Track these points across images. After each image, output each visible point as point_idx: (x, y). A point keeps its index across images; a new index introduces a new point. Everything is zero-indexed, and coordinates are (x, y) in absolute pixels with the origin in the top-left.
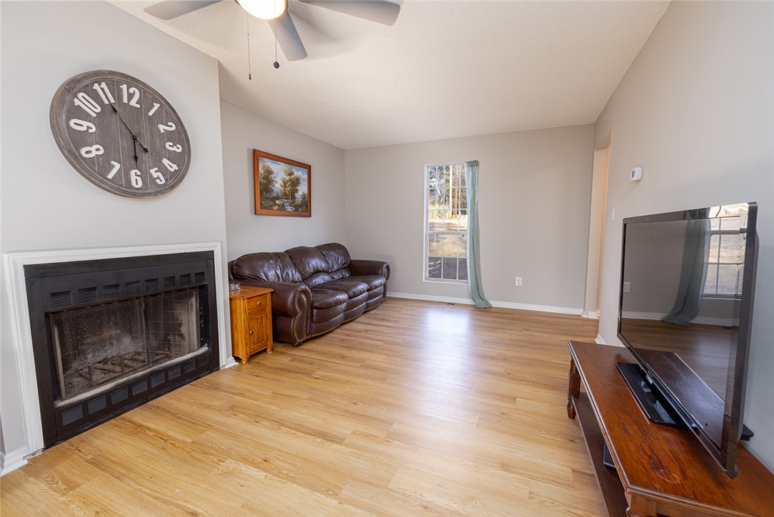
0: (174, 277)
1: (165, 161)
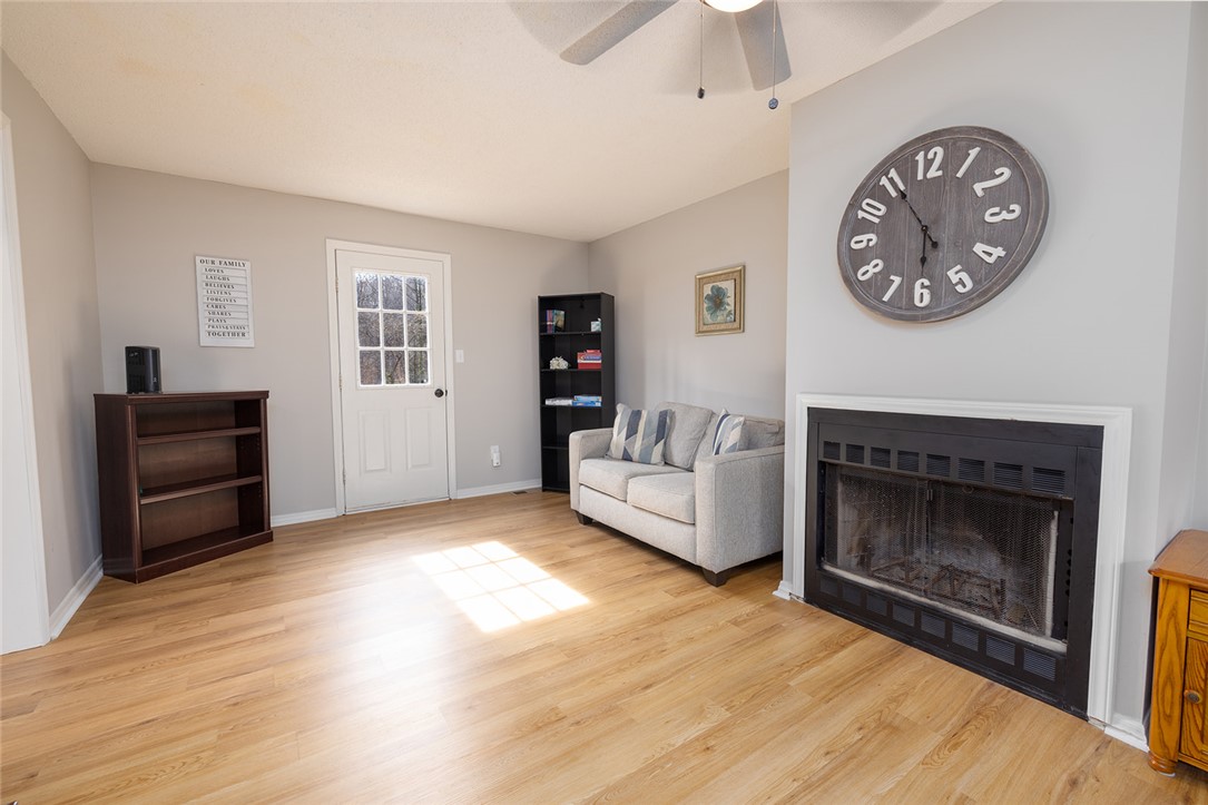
0: (982, 463)
1: (979, 248)
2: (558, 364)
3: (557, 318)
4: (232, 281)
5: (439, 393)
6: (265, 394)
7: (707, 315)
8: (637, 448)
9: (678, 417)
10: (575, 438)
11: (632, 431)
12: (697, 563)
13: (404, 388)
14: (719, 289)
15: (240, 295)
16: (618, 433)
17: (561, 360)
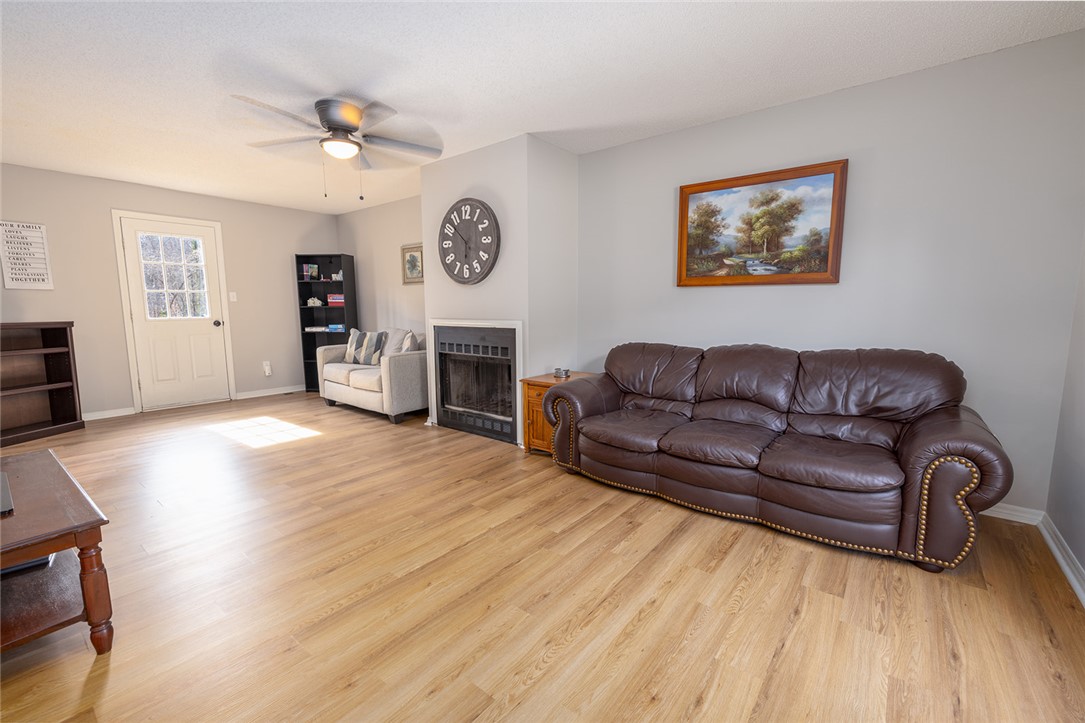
1: (481, 253)
2: (314, 302)
3: (312, 270)
4: (29, 240)
5: (217, 323)
6: (71, 324)
7: (408, 272)
8: (362, 357)
9: (390, 336)
10: (320, 351)
11: (359, 345)
12: (385, 412)
13: (187, 320)
14: (414, 257)
15: (37, 250)
16: (350, 348)
17: (315, 300)
